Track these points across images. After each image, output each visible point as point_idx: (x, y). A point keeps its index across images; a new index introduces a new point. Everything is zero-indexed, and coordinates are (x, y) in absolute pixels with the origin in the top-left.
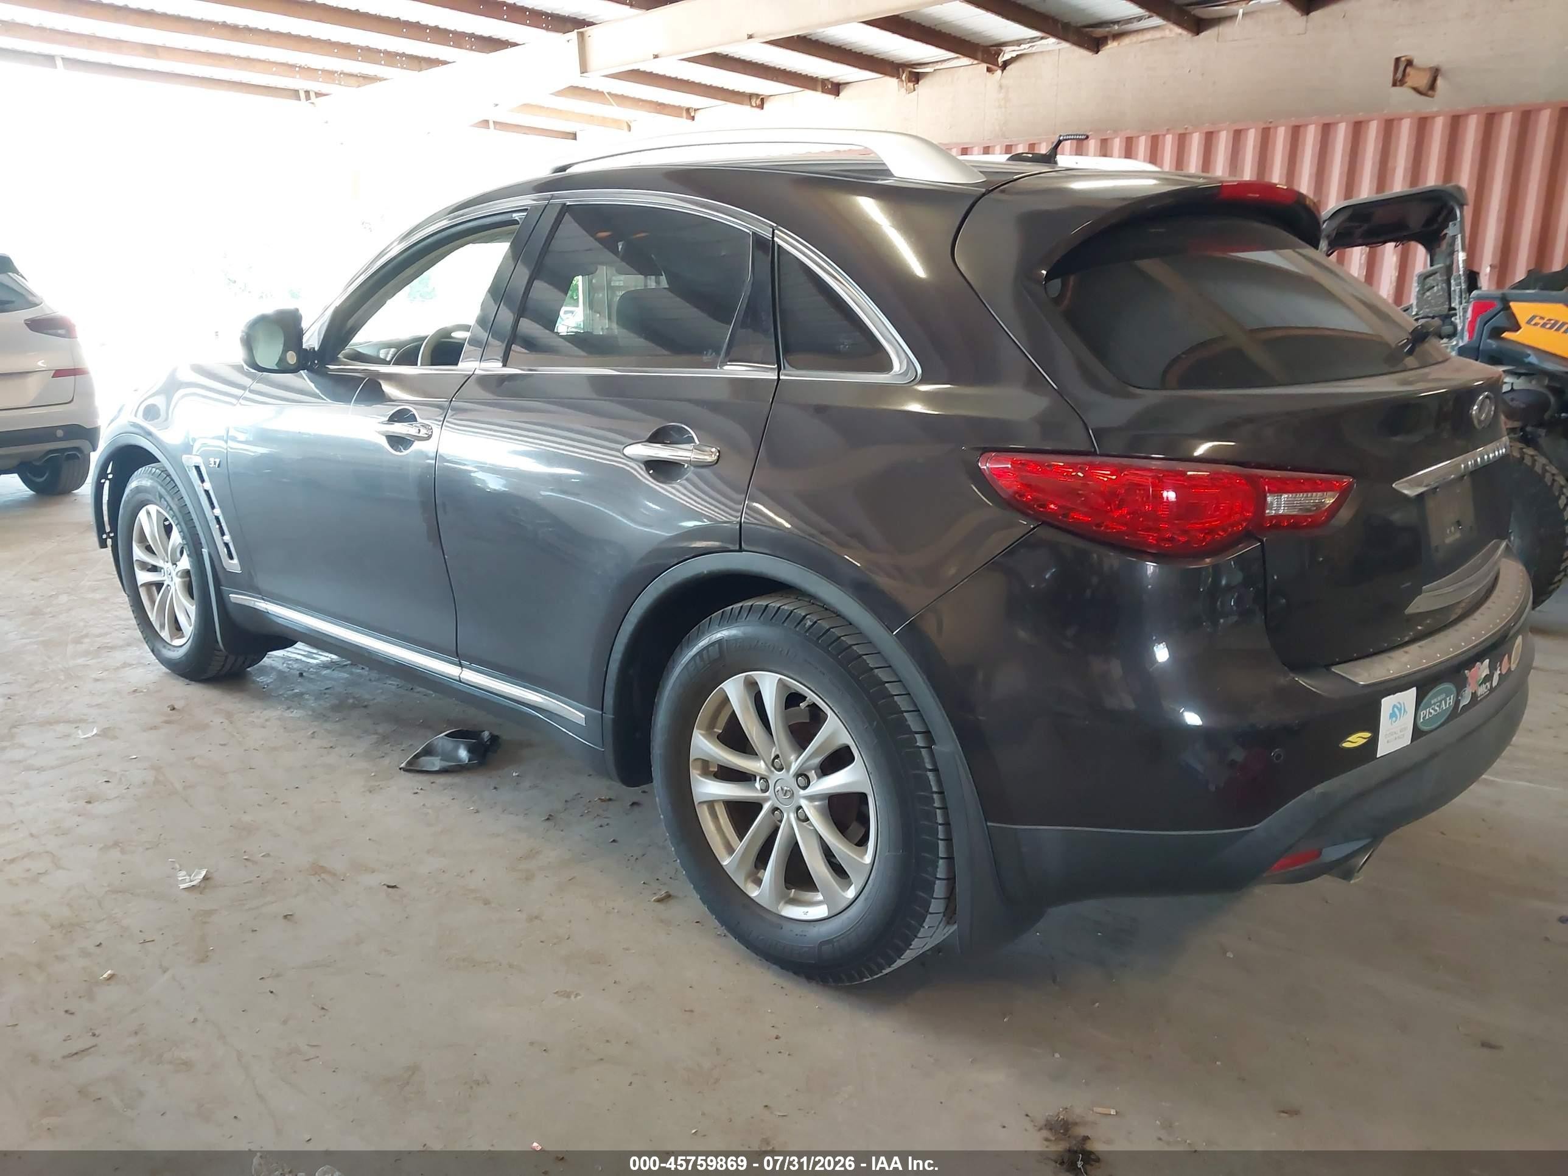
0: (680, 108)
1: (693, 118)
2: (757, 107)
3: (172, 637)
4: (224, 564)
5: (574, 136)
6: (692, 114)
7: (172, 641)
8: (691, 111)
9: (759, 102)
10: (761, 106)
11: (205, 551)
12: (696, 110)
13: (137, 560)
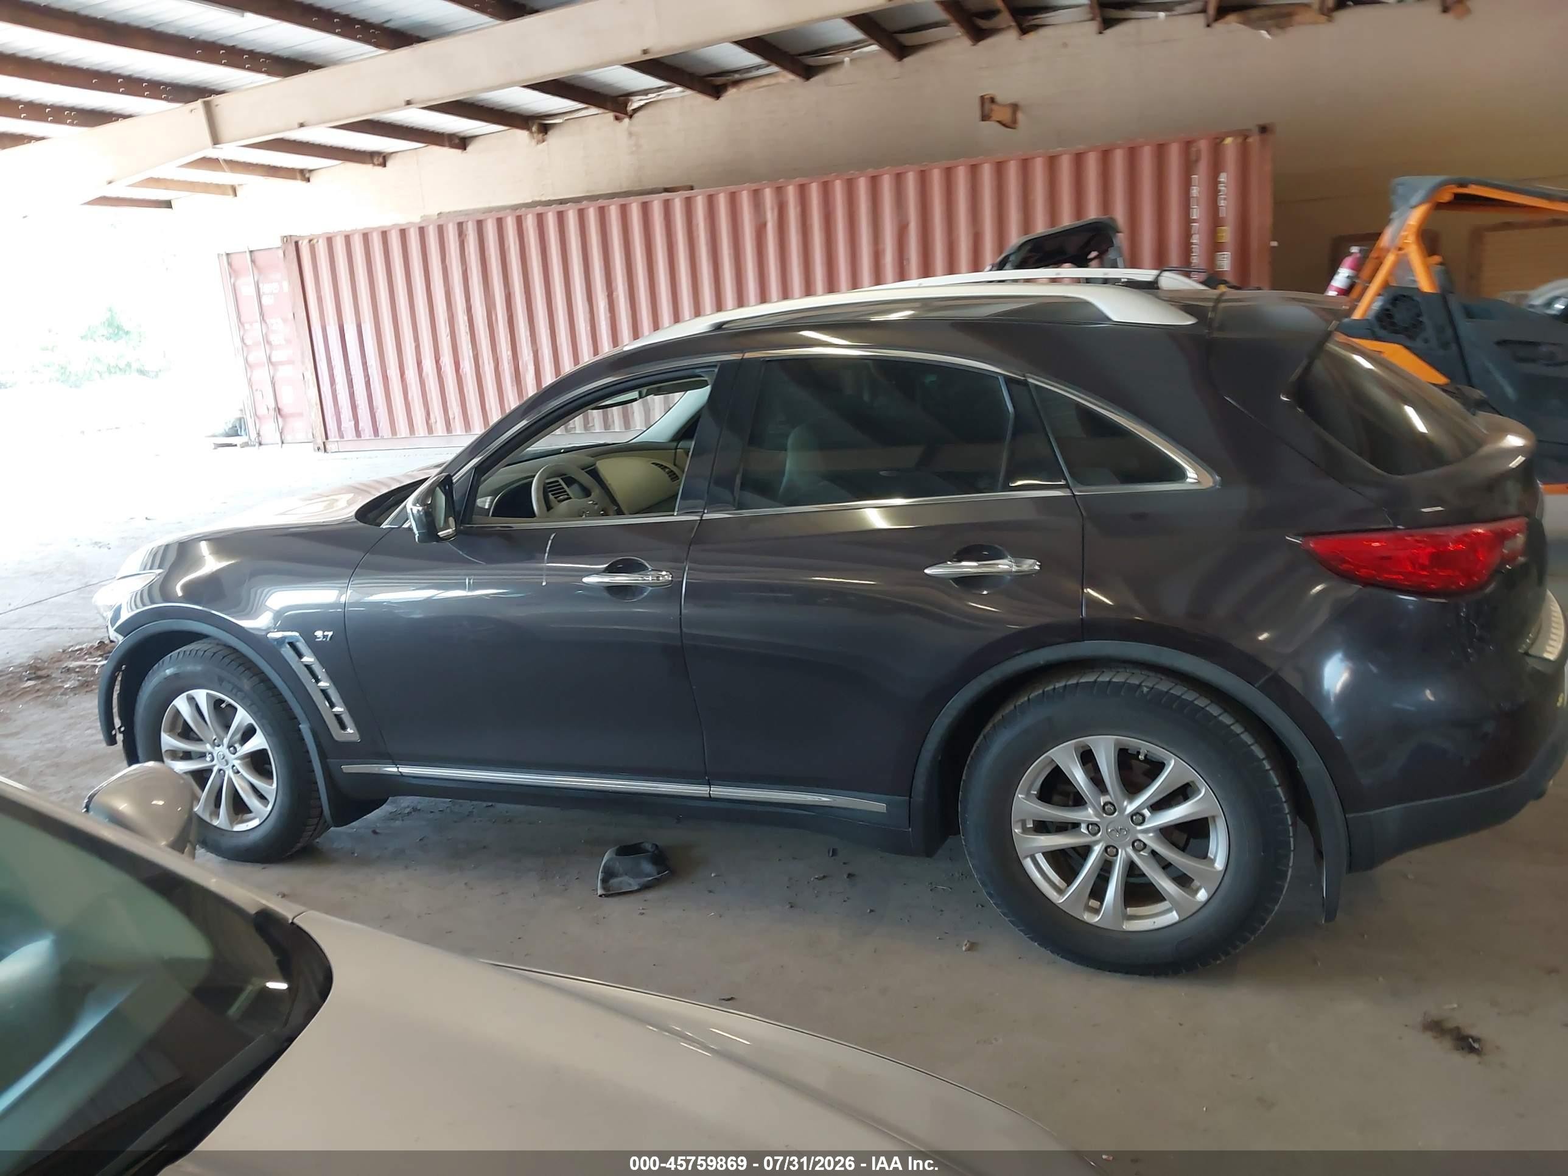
0: (293, 170)
1: (308, 180)
2: (379, 165)
3: (233, 821)
4: (334, 736)
5: (168, 204)
6: (307, 175)
7: (232, 828)
8: (305, 172)
9: (381, 160)
10: (384, 165)
11: (304, 728)
12: (311, 171)
13: (167, 751)
